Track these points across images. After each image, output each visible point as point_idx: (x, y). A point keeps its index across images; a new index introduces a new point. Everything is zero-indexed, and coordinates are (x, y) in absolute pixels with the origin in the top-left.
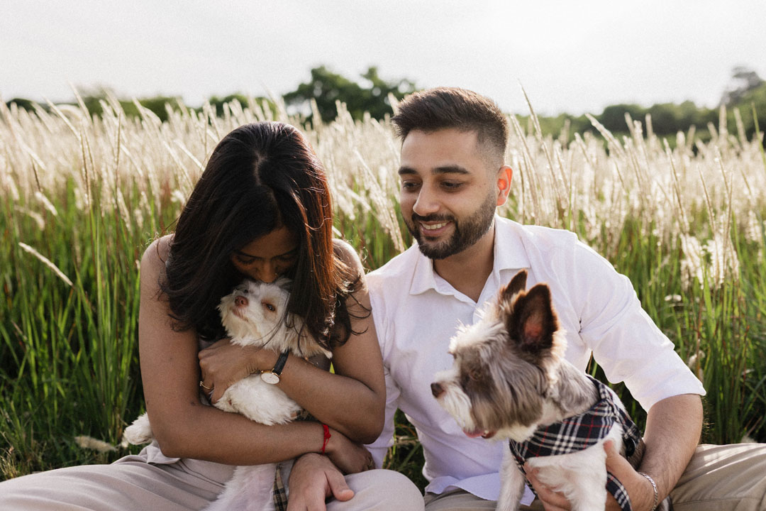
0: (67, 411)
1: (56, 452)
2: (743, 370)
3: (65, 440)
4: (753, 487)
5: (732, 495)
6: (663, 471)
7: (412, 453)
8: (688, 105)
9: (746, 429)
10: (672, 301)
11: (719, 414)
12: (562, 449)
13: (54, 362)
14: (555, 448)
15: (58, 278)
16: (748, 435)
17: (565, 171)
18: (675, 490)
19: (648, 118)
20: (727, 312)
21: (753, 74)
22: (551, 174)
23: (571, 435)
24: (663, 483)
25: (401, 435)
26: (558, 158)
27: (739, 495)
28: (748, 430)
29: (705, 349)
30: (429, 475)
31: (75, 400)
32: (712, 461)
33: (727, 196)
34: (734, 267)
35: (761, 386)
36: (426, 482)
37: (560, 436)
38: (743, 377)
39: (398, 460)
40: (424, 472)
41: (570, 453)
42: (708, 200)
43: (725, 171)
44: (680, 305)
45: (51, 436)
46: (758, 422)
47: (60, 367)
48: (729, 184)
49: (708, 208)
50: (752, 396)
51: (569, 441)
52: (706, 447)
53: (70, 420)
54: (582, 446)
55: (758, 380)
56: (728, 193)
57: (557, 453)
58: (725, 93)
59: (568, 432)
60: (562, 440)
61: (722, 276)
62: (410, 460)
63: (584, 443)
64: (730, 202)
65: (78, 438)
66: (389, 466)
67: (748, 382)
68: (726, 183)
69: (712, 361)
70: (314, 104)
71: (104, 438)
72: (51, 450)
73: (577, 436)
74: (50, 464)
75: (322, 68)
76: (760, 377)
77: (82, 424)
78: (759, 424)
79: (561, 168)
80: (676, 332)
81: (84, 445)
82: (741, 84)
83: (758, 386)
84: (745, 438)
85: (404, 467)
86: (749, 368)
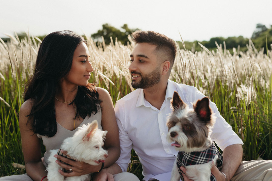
0: (9, 154)
1: (5, 169)
2: (258, 133)
3: (8, 165)
4: (260, 176)
5: (253, 179)
6: (228, 171)
7: (138, 166)
8: (241, 37)
9: (259, 154)
10: (233, 109)
11: (249, 149)
12: (200, 162)
13: (4, 136)
14: (197, 162)
15: (5, 104)
16: (260, 157)
17: (195, 62)
18: (233, 178)
19: (224, 43)
20: (252, 112)
21: (264, 26)
22: (189, 63)
23: (204, 157)
24: (228, 175)
25: (134, 160)
26: (193, 57)
27: (255, 179)
28: (260, 155)
29: (245, 126)
30: (144, 174)
31: (12, 150)
32: (246, 167)
33: (252, 71)
34: (255, 96)
35: (264, 139)
36: (143, 177)
37: (200, 157)
38: (258, 136)
39: (133, 169)
40: (143, 173)
41: (203, 163)
42: (246, 72)
43: (251, 62)
44: (235, 110)
45: (3, 163)
46: (263, 152)
47: (6, 138)
48: (253, 66)
49: (246, 75)
50: (261, 143)
51: (203, 159)
52: (244, 162)
53: (10, 157)
54: (207, 161)
55: (264, 137)
56: (252, 70)
57: (198, 164)
58: (254, 33)
59: (203, 156)
60: (200, 159)
61: (250, 100)
62: (138, 169)
63: (208, 160)
64: (253, 73)
65: (13, 164)
66: (130, 171)
67: (260, 138)
68: (252, 66)
69: (247, 130)
70: (103, 38)
71: (23, 164)
72: (3, 169)
73: (206, 157)
74: (2, 174)
75: (107, 24)
76: (264, 136)
77: (14, 159)
78: (263, 153)
79: (194, 61)
80: (234, 120)
81: (15, 166)
82: (260, 30)
83: (263, 139)
84: (259, 158)
85: (136, 171)
86: (260, 133)
